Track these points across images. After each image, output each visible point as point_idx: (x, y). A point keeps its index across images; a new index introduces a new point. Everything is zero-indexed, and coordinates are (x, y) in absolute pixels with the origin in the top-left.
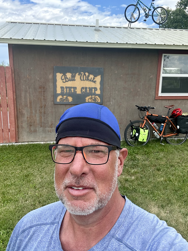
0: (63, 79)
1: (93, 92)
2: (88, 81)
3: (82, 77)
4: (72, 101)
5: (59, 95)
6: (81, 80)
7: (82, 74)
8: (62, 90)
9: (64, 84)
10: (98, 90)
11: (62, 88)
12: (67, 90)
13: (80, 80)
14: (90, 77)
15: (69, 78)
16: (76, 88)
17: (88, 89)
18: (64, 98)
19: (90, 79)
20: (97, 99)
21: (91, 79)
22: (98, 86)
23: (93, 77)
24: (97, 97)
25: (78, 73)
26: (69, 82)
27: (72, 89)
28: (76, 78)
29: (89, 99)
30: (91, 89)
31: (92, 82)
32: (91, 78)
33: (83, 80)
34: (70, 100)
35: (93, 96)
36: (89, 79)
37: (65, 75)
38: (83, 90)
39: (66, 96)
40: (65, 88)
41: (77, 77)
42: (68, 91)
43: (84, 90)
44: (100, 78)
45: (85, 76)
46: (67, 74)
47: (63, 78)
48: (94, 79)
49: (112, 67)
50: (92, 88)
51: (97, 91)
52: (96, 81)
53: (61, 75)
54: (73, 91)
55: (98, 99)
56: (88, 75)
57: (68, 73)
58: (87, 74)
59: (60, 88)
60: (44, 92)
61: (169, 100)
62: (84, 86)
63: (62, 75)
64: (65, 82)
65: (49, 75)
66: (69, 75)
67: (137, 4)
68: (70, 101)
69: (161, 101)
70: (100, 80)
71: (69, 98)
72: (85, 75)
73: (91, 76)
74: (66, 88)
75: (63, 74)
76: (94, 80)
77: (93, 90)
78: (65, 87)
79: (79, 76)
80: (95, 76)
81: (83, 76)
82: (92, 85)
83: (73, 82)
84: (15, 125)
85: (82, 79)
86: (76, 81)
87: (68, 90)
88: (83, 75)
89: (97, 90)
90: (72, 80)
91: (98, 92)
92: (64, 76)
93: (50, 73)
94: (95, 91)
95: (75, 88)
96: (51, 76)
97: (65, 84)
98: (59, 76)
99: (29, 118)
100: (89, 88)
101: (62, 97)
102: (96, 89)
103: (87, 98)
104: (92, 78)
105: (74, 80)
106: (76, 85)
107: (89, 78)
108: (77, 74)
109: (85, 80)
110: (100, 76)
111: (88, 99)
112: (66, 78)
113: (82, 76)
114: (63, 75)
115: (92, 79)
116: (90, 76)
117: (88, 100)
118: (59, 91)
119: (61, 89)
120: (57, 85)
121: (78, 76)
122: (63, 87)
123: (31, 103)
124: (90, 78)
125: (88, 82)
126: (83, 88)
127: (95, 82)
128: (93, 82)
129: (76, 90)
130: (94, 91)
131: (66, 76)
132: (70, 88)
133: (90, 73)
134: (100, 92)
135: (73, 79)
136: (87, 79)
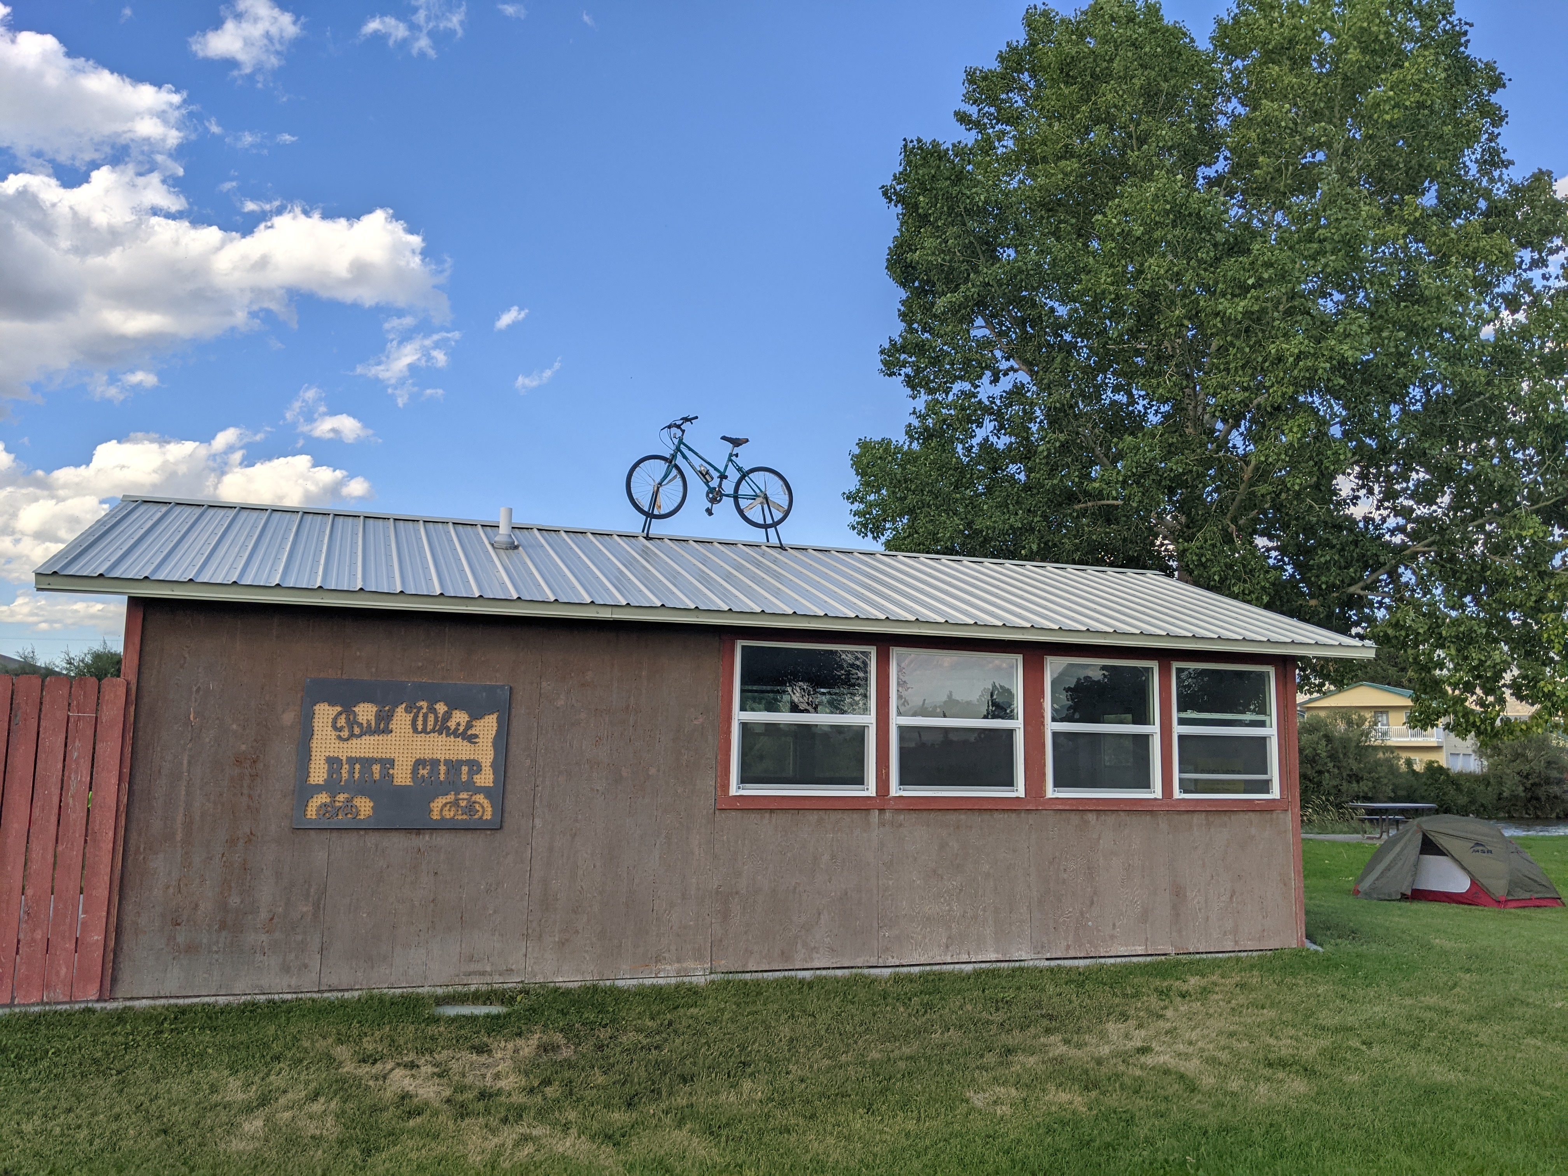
0: (339, 725)
1: (464, 777)
2: (444, 735)
3: (420, 718)
4: (370, 816)
5: (318, 789)
6: (415, 730)
7: (421, 708)
8: (330, 773)
9: (341, 745)
10: (483, 772)
11: (333, 762)
12: (351, 772)
13: (411, 730)
14: (453, 720)
15: (365, 725)
16: (392, 762)
17: (443, 768)
18: (337, 804)
19: (453, 728)
20: (477, 806)
21: (457, 729)
22: (485, 753)
23: (467, 719)
24: (480, 798)
25: (404, 706)
26: (364, 737)
27: (376, 768)
28: (394, 722)
29: (445, 805)
30: (454, 766)
31: (460, 739)
32: (458, 724)
33: (424, 731)
34: (362, 813)
35: (461, 796)
36: (448, 728)
37: (348, 709)
38: (421, 772)
39: (346, 795)
40: (344, 762)
41: (401, 718)
42: (357, 776)
43: (424, 772)
44: (495, 724)
45: (431, 718)
46: (356, 709)
47: (342, 721)
48: (469, 726)
49: (544, 684)
50: (461, 763)
51: (478, 776)
52: (476, 736)
53: (331, 712)
54: (377, 776)
55: (483, 807)
56: (446, 712)
57: (362, 705)
58: (441, 708)
59: (323, 762)
60: (253, 777)
61: (772, 811)
62: (428, 756)
63: (335, 713)
64: (347, 739)
65: (283, 712)
66: (366, 712)
67: (674, 456)
68: (362, 817)
69: (739, 814)
70: (494, 732)
71: (358, 804)
72: (432, 710)
73: (460, 717)
74: (352, 761)
75: (339, 709)
76: (469, 732)
77: (465, 769)
78: (344, 759)
79: (409, 717)
80: (476, 715)
81: (425, 717)
82: (461, 750)
83: (381, 738)
84: (104, 920)
85: (420, 728)
86: (393, 734)
87: (357, 771)
88: (424, 710)
89: (479, 771)
90: (378, 731)
91: (485, 778)
92: (343, 716)
93: (288, 704)
94: (471, 773)
95: (389, 763)
96: (288, 718)
97: (345, 745)
98: (324, 713)
99: (171, 890)
100: (447, 762)
101: (328, 800)
102: (475, 766)
103: (437, 804)
104: (463, 724)
105: (387, 731)
106: (393, 751)
107: (449, 724)
108: (400, 710)
109: (433, 731)
110: (495, 716)
111: (440, 805)
112: (352, 722)
113: (421, 715)
114: (340, 714)
115: (461, 728)
116: (454, 715)
117: (442, 810)
118: (318, 774)
119: (326, 766)
120: (314, 750)
121: (404, 714)
122: (338, 758)
123: (188, 825)
124: (452, 724)
125: (444, 739)
126: (419, 763)
127: (472, 739)
128: (463, 739)
129: (391, 771)
130: (469, 772)
131: (351, 718)
132: (367, 763)
133: (453, 706)
134: (492, 776)
135: (382, 726)
136: (442, 728)
